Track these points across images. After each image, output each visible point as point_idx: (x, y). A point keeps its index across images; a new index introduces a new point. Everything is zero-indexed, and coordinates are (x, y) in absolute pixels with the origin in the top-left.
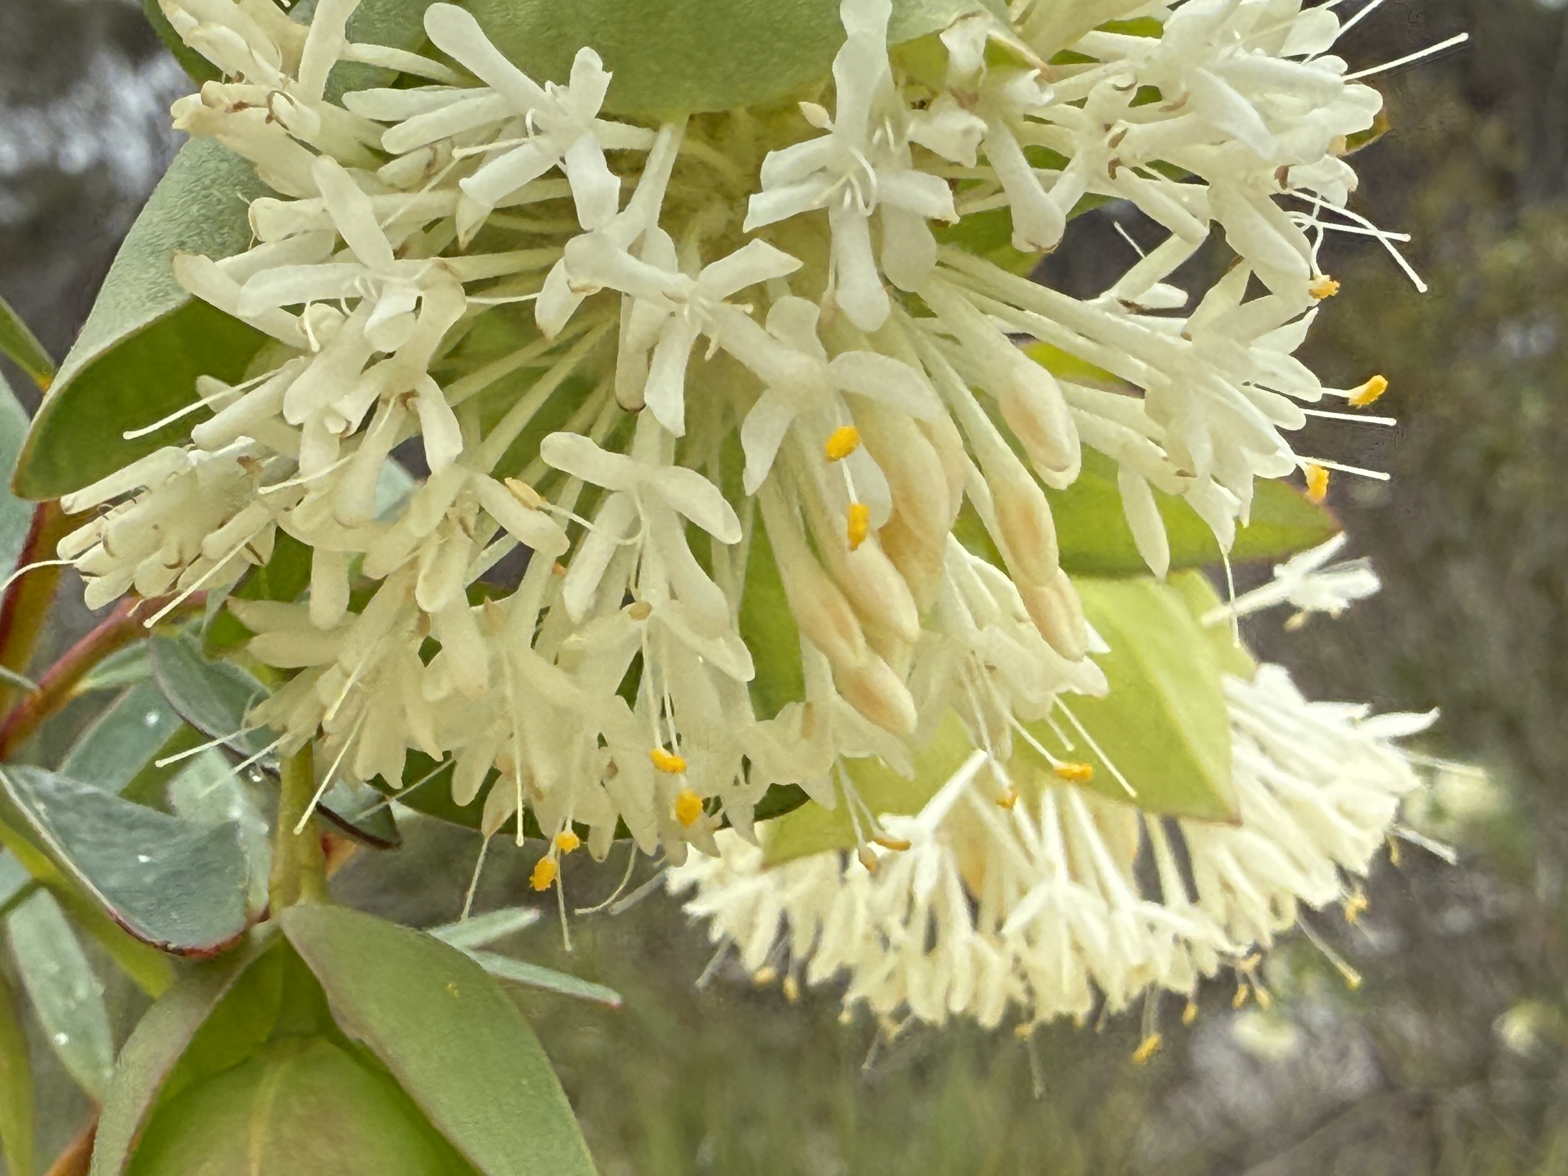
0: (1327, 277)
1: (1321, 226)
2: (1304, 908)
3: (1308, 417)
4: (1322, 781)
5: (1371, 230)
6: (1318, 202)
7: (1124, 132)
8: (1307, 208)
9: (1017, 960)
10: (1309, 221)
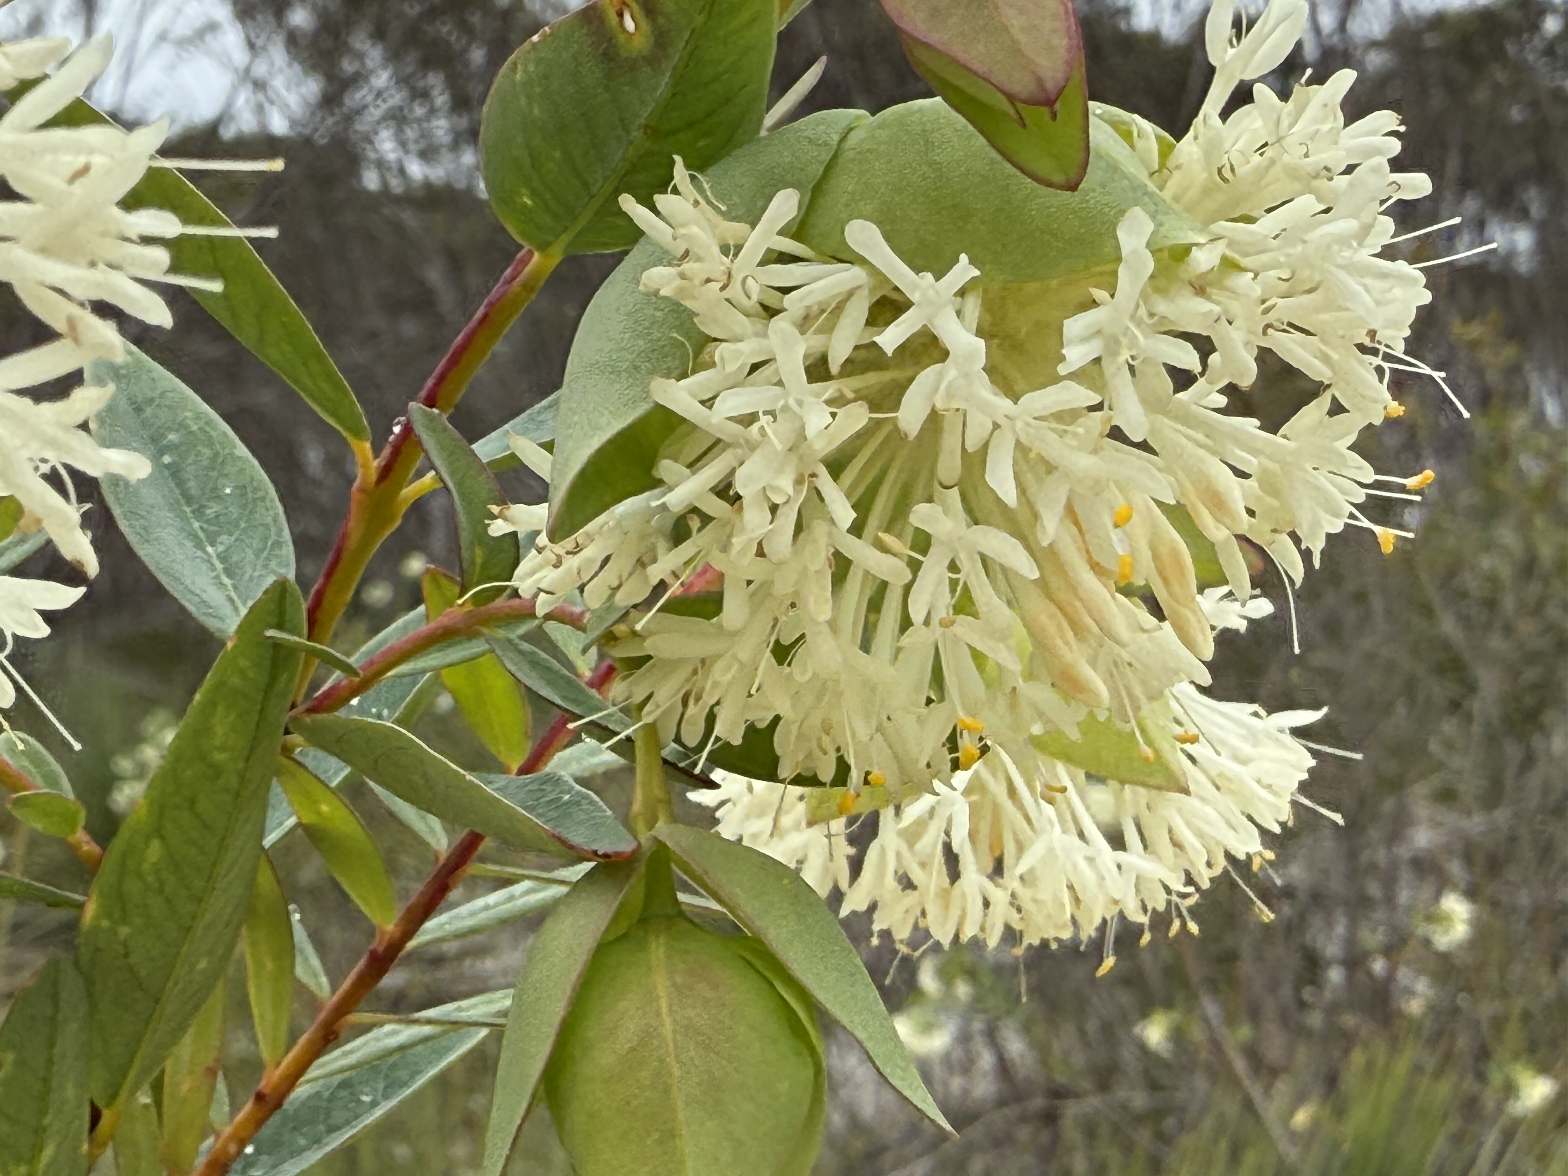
0: (1396, 403)
1: (1386, 366)
2: (1229, 857)
3: (1368, 495)
4: (1243, 761)
5: (1426, 370)
6: (1383, 349)
7: (1274, 306)
8: (1374, 352)
9: (1013, 895)
10: (1378, 361)
